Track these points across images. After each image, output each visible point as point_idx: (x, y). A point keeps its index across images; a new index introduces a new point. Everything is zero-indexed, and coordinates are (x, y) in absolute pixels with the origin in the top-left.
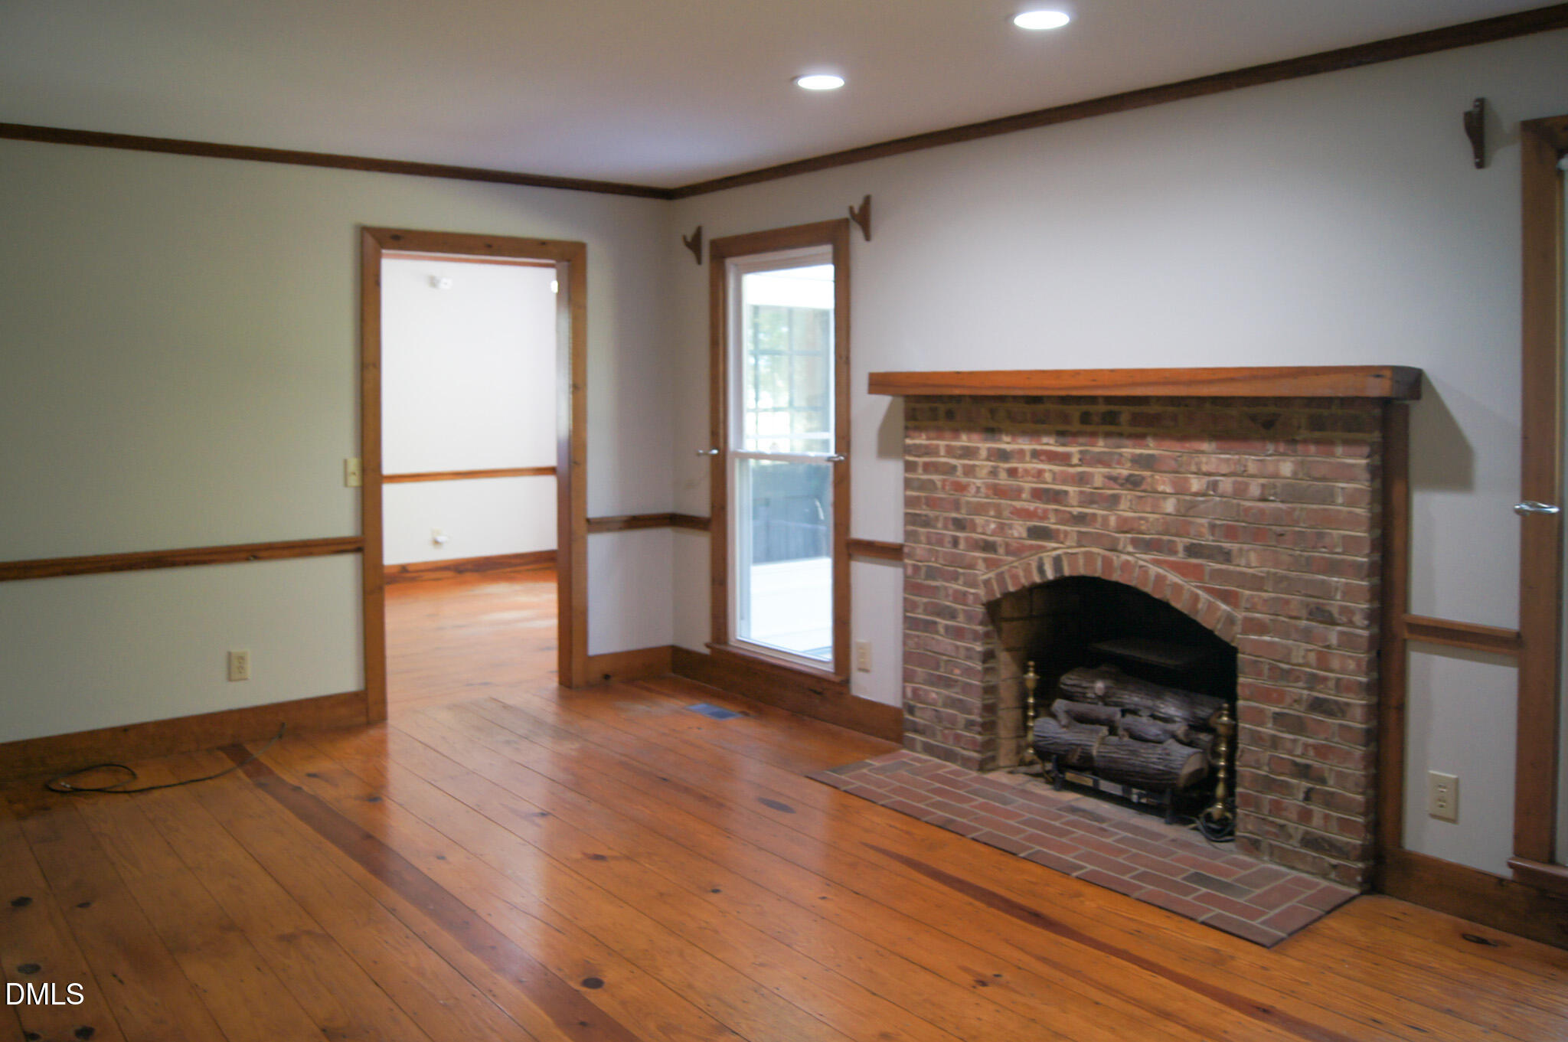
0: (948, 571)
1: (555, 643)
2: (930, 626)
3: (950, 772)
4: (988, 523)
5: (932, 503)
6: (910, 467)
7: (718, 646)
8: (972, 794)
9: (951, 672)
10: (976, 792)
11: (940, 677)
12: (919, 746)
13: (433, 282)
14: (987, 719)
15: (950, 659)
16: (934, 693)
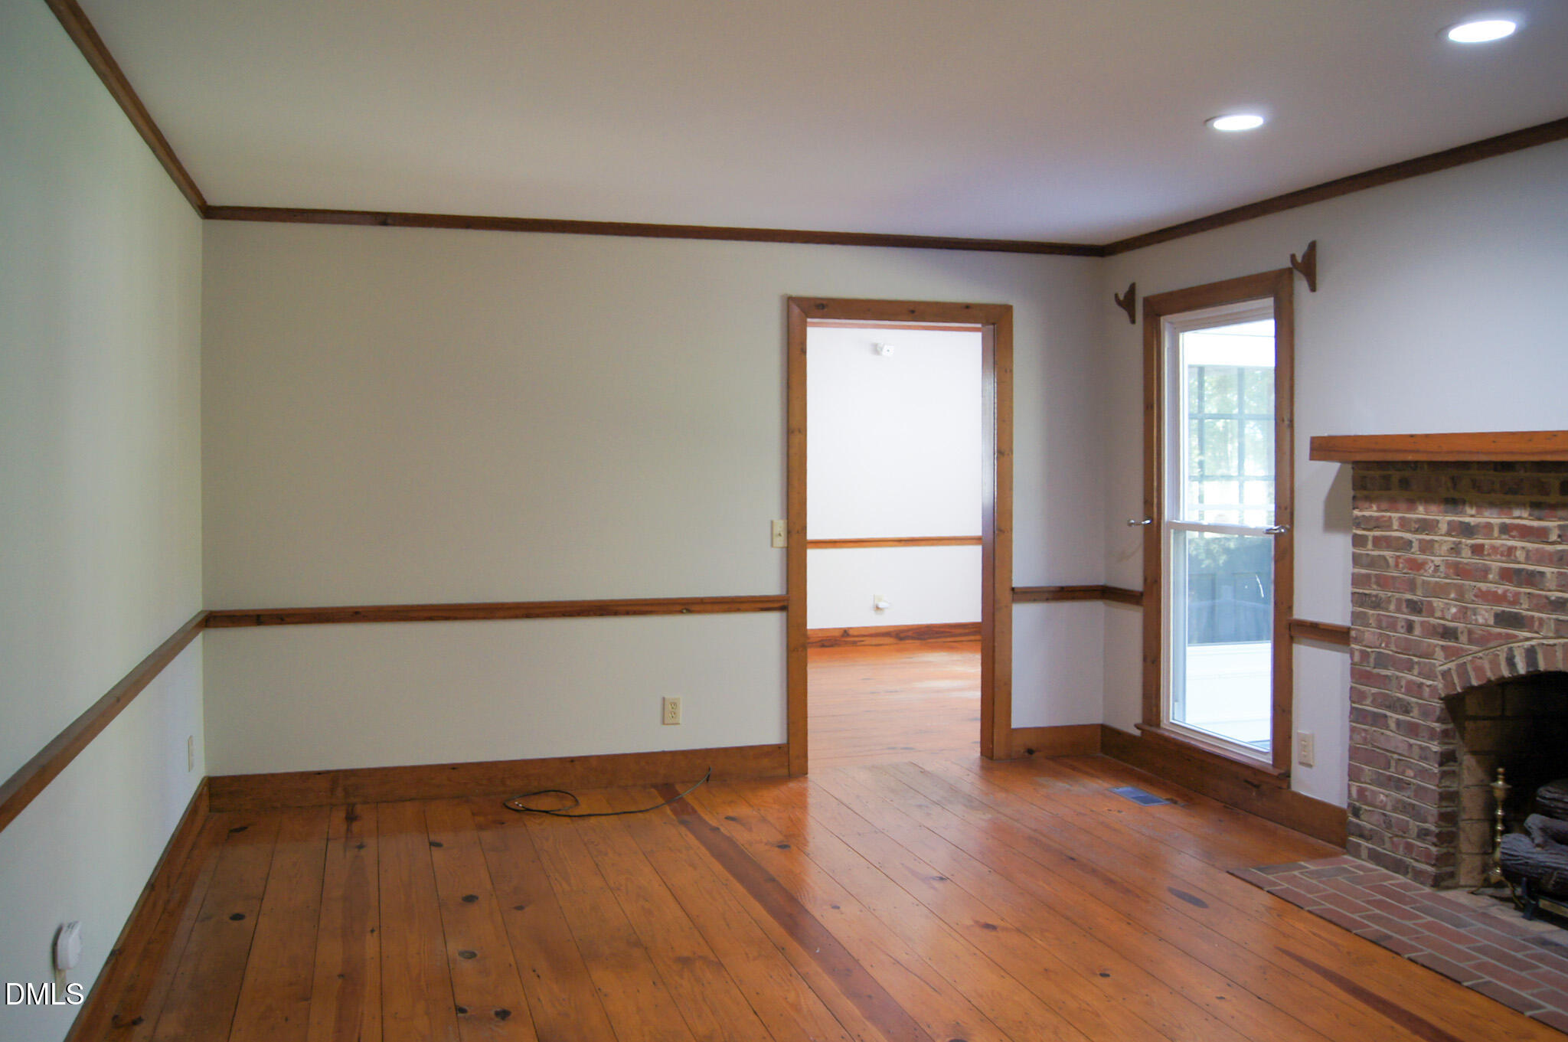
0: (1400, 659)
1: (978, 714)
2: (1379, 720)
3: (1398, 885)
4: (1448, 606)
5: (1383, 582)
6: (1358, 541)
7: (1147, 728)
8: (1418, 910)
9: (1403, 773)
10: (1427, 911)
11: (1390, 778)
12: (1364, 853)
13: (876, 349)
14: (1445, 830)
15: (1401, 758)
16: (1383, 796)
